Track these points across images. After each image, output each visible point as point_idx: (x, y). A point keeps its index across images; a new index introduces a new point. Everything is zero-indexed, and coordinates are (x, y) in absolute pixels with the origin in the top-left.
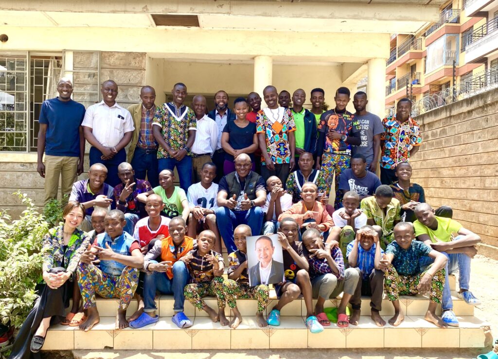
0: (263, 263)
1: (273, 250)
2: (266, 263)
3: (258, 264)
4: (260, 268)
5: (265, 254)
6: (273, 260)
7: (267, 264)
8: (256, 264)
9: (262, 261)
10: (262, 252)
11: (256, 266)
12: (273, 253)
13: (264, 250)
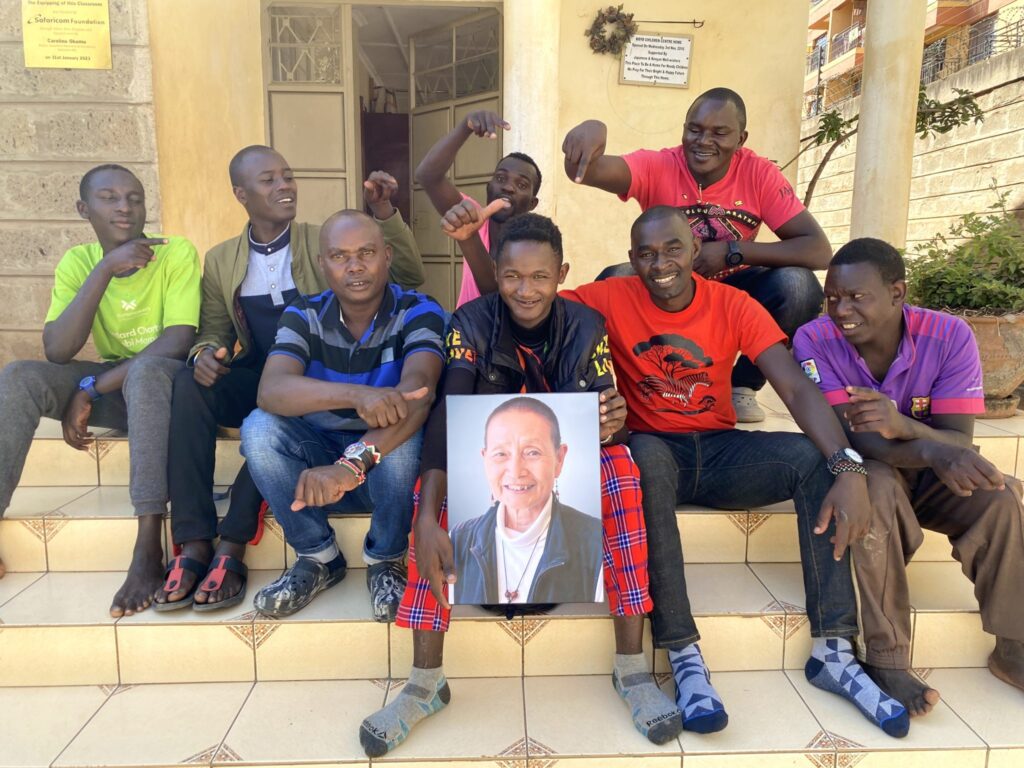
0: (512, 512)
1: (560, 459)
2: (524, 511)
3: (493, 511)
4: (500, 531)
5: (524, 474)
6: (556, 503)
7: (531, 519)
8: (484, 511)
9: (508, 500)
10: (511, 465)
11: (482, 520)
12: (557, 473)
13: (521, 455)
